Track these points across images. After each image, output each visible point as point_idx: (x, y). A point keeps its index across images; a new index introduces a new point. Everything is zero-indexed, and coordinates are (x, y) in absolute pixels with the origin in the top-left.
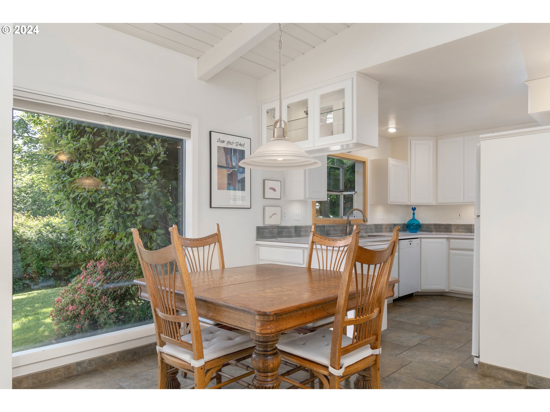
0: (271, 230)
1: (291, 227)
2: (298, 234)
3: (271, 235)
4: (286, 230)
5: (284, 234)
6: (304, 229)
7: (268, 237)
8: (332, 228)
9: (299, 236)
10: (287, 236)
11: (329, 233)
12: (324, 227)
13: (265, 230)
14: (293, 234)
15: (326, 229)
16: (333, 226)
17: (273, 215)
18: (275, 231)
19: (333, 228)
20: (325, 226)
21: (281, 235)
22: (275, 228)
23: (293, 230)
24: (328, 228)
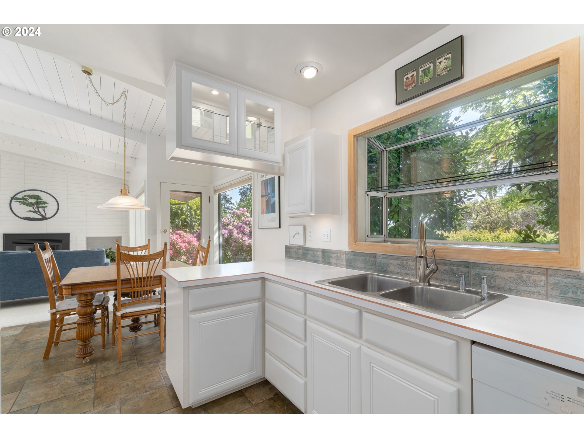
0: (297, 250)
1: (317, 250)
2: (327, 261)
3: (297, 256)
4: (311, 253)
5: (309, 257)
6: (334, 255)
7: (294, 257)
8: (395, 262)
9: (328, 263)
10: (312, 260)
11: (385, 269)
12: (375, 257)
13: (291, 250)
14: (320, 259)
15: (378, 260)
16: (398, 258)
17: (296, 234)
18: (300, 252)
19: (399, 262)
20: (377, 256)
21: (306, 258)
22: (300, 249)
23: (320, 254)
24: (383, 260)
